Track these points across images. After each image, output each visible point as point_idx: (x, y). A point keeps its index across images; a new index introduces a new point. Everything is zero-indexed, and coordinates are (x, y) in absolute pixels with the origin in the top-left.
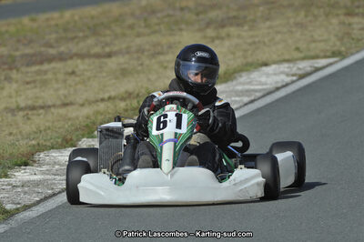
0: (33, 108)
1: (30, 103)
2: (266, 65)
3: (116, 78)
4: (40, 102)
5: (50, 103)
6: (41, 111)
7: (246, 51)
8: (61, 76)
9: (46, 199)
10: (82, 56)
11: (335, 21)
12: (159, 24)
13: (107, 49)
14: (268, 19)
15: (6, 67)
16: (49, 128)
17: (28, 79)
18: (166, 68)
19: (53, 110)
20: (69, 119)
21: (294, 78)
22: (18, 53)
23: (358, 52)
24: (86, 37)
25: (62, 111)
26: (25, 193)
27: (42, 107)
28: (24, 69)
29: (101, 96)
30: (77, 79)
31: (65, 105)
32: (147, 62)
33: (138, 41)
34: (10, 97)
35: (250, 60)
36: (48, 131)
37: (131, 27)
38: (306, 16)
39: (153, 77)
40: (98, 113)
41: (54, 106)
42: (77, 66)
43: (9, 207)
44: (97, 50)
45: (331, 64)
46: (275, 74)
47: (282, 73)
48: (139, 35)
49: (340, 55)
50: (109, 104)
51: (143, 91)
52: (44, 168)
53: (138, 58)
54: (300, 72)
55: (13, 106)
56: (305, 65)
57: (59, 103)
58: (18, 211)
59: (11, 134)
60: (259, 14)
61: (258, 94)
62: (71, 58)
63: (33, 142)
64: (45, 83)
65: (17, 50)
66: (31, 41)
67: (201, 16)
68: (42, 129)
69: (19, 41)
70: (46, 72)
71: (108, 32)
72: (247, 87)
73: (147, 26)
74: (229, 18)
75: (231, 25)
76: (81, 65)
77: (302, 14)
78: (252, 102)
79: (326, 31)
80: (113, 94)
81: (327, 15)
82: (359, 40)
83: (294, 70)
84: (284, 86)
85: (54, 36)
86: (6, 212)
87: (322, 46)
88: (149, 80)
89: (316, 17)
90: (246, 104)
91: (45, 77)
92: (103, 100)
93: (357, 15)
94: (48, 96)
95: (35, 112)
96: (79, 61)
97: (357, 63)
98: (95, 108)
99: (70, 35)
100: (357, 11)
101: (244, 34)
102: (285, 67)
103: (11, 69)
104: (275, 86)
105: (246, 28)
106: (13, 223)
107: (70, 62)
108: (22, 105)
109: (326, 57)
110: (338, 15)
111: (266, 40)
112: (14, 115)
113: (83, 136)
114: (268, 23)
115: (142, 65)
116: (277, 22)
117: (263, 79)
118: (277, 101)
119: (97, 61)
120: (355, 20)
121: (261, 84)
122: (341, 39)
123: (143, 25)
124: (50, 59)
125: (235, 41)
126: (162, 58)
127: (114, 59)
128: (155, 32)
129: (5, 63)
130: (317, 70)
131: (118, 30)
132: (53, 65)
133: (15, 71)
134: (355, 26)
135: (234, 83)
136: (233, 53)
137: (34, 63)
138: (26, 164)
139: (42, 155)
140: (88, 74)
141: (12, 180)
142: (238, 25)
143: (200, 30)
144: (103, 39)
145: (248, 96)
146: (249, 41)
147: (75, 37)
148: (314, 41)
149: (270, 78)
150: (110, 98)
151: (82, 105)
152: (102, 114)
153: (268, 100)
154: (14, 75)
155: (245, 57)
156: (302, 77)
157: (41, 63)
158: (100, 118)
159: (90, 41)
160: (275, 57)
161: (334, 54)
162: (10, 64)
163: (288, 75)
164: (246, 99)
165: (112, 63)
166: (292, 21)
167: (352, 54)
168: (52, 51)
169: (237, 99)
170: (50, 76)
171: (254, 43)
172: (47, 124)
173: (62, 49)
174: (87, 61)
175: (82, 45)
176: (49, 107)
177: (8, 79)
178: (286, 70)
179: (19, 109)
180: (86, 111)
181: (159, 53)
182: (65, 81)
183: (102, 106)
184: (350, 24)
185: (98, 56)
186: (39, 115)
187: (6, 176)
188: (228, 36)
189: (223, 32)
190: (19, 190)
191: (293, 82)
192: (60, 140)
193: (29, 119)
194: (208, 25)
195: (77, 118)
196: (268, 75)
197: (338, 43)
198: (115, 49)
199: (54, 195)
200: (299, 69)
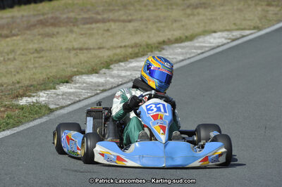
0: (81, 49)
1: (80, 46)
2: (215, 32)
3: (132, 35)
4: (86, 46)
5: (92, 47)
6: (85, 51)
7: (206, 23)
8: (101, 32)
9: (74, 103)
10: (114, 21)
11: (259, 9)
12: (161, 5)
13: (130, 18)
14: (222, 5)
15: (71, 24)
16: (86, 62)
17: (83, 32)
18: (159, 30)
19: (92, 51)
20: (99, 57)
21: (229, 41)
22: (80, 17)
23: (268, 27)
24: (119, 10)
25: (97, 52)
26: (63, 99)
27: (86, 49)
28: (81, 26)
29: (120, 45)
30: (110, 34)
31: (100, 48)
32: (150, 26)
33: (148, 14)
34: (70, 42)
35: (207, 29)
36: (85, 64)
37: (145, 6)
38: (244, 5)
39: (151, 35)
40: (115, 54)
41: (94, 49)
42: (110, 26)
43: (52, 107)
44: (124, 18)
45: (251, 34)
46: (219, 38)
47: (223, 37)
48: (149, 10)
49: (258, 28)
50: (123, 50)
51: (144, 43)
52: (77, 85)
53: (146, 24)
54: (234, 38)
55: (71, 47)
56: (237, 34)
57: (96, 47)
58: (57, 109)
59: (64, 64)
60: (218, 2)
61: (207, 49)
62: (109, 21)
63: (76, 70)
64: (91, 35)
65: (79, 15)
66: (88, 10)
67: (186, 2)
68: (83, 62)
69: (82, 10)
70: (93, 29)
71: (132, 8)
72: (202, 44)
73: (155, 6)
74: (200, 4)
75: (201, 7)
76: (113, 26)
77: (242, 3)
78: (202, 53)
79: (253, 15)
80: (127, 44)
81: (256, 5)
82: (270, 21)
83: (230, 36)
84: (222, 45)
85: (102, 8)
86: (49, 109)
87: (249, 23)
88: (149, 37)
89: (249, 5)
90: (199, 54)
91: (92, 32)
92: (121, 47)
93: (272, 5)
94: (91, 42)
95: (82, 52)
96: (112, 24)
97: (267, 34)
98: (114, 51)
99: (111, 8)
100: (273, 3)
101: (207, 13)
102: (225, 34)
103: (74, 26)
104: (217, 45)
105: (209, 9)
106: (52, 116)
107: (108, 24)
108: (76, 47)
109: (250, 29)
110: (262, 5)
111: (219, 17)
112: (69, 52)
113: (103, 68)
114: (222, 8)
115: (147, 28)
116: (227, 8)
117: (212, 40)
118: (217, 53)
119: (123, 24)
120: (272, 8)
121: (210, 43)
122: (260, 19)
123: (152, 4)
124: (97, 21)
125: (201, 17)
126: (158, 24)
127: (132, 24)
128: (158, 9)
129: (71, 22)
130: (243, 36)
131: (138, 7)
132: (98, 25)
133: (76, 27)
134: (270, 12)
135: (195, 41)
136: (198, 24)
137: (88, 23)
138: (67, 82)
139: (77, 77)
140: (116, 31)
141: (58, 91)
142: (205, 8)
143: (183, 10)
144: (128, 12)
145: (201, 50)
146: (209, 17)
147: (114, 10)
148: (245, 20)
149: (216, 40)
150: (125, 46)
151: (108, 49)
152: (117, 55)
153: (212, 52)
154: (75, 29)
155: (205, 27)
156: (233, 40)
157: (91, 23)
158: (116, 58)
159: (121, 12)
160: (221, 28)
161: (254, 28)
162: (74, 22)
163: (226, 39)
164: (199, 51)
165: (130, 26)
166: (235, 7)
167: (265, 28)
168: (99, 17)
169: (195, 51)
170: (95, 31)
171: (211, 19)
172: (86, 59)
173: (105, 16)
174: (117, 24)
175: (116, 14)
176: (90, 49)
177: (71, 31)
178: (226, 36)
179: (74, 49)
180: (110, 53)
181: (158, 22)
182: (103, 34)
183: (118, 51)
184: (267, 11)
185: (124, 21)
186: (83, 53)
187: (55, 88)
188: (198, 14)
189: (196, 11)
190: (60, 97)
191: (228, 43)
192: (90, 69)
193: (77, 55)
194: (188, 7)
195: (103, 57)
196: (215, 38)
197: (258, 22)
198: (134, 17)
199: (80, 101)
200: (233, 36)
